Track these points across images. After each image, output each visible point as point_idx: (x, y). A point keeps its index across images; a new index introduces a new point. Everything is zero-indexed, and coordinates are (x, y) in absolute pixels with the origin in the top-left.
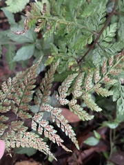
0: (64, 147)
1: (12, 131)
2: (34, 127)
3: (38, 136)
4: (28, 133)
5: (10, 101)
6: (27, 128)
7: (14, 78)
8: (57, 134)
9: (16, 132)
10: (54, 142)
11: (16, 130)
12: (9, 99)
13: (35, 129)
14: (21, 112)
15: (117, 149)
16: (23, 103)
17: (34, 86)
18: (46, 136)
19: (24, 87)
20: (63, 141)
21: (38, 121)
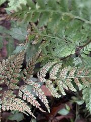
0: (40, 109)
1: (5, 98)
2: (20, 95)
3: (23, 101)
4: (16, 99)
5: (3, 77)
6: (15, 96)
7: (7, 60)
8: (36, 100)
9: (8, 98)
10: (34, 105)
11: (7, 97)
12: (3, 75)
13: (21, 97)
14: (11, 84)
15: (80, 117)
16: (13, 78)
17: (22, 66)
18: (29, 101)
19: (14, 66)
20: (40, 105)
21: (23, 91)
